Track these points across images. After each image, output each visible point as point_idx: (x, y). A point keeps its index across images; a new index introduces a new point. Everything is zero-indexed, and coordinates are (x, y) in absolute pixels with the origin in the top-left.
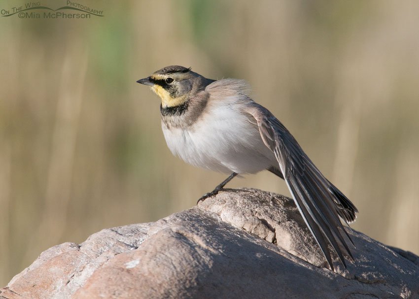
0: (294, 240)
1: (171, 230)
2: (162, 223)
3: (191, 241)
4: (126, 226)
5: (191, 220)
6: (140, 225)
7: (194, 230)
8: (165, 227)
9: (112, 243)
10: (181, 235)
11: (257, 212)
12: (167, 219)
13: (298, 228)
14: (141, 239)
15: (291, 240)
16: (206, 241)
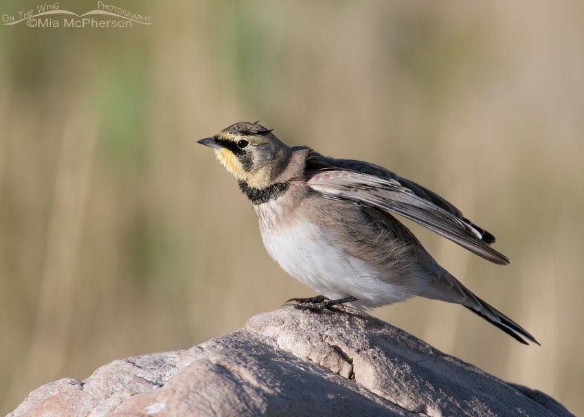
0: (379, 374)
1: (209, 361)
2: (197, 352)
3: (237, 376)
4: (147, 356)
5: (237, 347)
6: (166, 354)
7: (241, 362)
8: (200, 356)
9: (127, 379)
10: (223, 367)
11: (327, 336)
12: (204, 345)
13: (385, 359)
14: (168, 374)
15: (374, 375)
16: (257, 375)
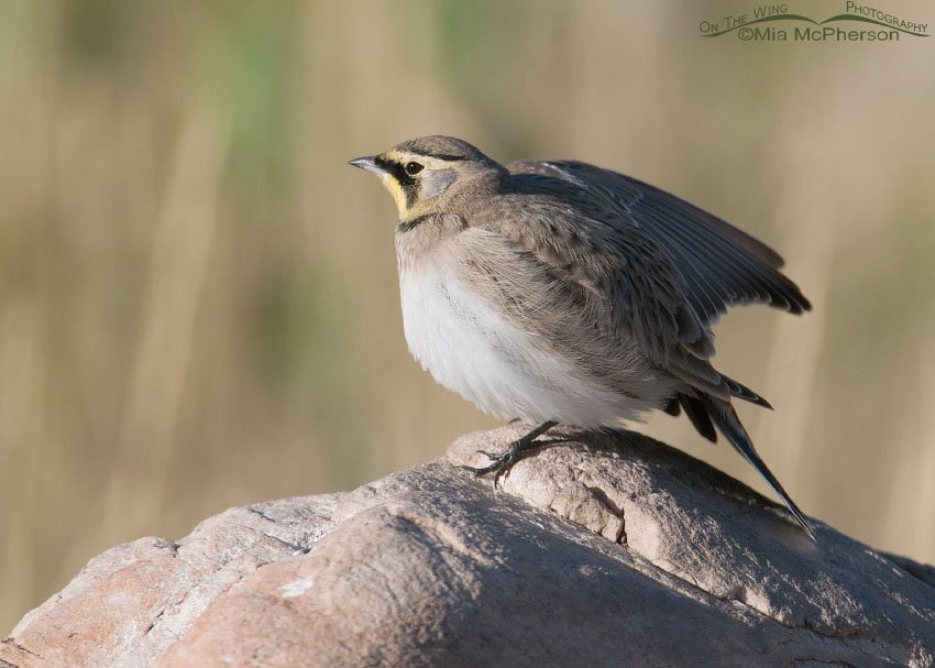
0: (667, 536)
1: (386, 510)
2: (365, 495)
3: (433, 537)
4: (283, 502)
5: (432, 488)
6: (315, 499)
7: (439, 512)
8: (371, 503)
9: (251, 539)
10: (409, 522)
11: (581, 472)
12: (377, 485)
13: (677, 510)
14: (317, 532)
15: (659, 537)
16: (466, 535)
